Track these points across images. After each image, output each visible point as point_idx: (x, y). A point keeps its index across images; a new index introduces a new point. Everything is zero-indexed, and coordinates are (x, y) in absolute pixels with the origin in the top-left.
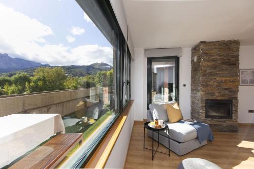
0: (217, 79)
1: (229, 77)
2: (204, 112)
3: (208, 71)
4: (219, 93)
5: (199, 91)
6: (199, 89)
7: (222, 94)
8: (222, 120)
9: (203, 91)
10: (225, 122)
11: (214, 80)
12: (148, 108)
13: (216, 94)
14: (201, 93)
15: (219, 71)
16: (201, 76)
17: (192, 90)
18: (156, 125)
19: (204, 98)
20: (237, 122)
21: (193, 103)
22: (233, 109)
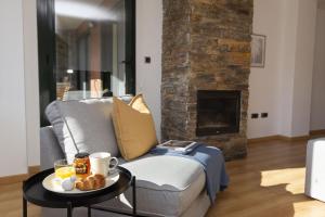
0: (219, 41)
1: (238, 40)
2: (195, 121)
3: (204, 20)
4: (222, 75)
5: (183, 70)
6: (185, 65)
7: (226, 77)
8: (225, 136)
9: (194, 70)
10: (228, 140)
11: (214, 44)
12: (44, 122)
13: (218, 78)
14: (190, 74)
15: (223, 23)
16: (191, 30)
17: (165, 72)
18: (79, 180)
19: (196, 88)
20: (245, 136)
21: (167, 104)
22: (242, 110)
